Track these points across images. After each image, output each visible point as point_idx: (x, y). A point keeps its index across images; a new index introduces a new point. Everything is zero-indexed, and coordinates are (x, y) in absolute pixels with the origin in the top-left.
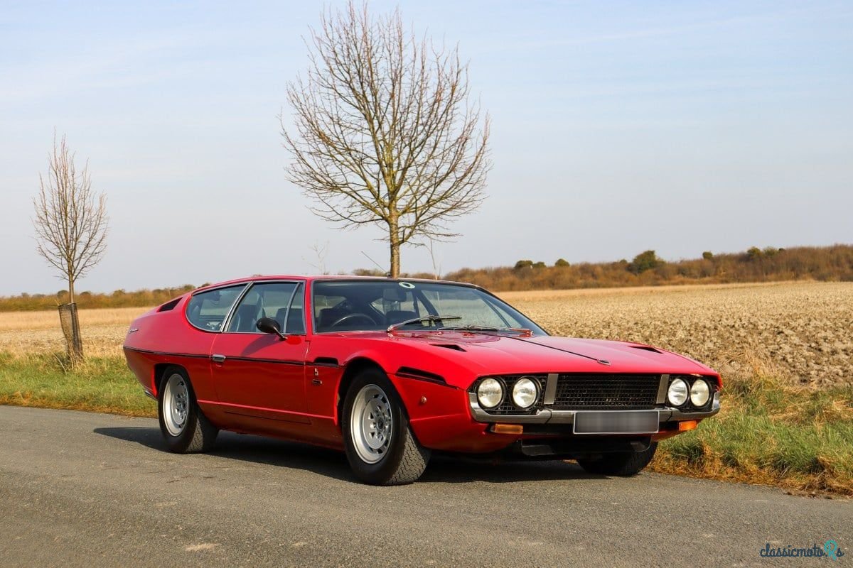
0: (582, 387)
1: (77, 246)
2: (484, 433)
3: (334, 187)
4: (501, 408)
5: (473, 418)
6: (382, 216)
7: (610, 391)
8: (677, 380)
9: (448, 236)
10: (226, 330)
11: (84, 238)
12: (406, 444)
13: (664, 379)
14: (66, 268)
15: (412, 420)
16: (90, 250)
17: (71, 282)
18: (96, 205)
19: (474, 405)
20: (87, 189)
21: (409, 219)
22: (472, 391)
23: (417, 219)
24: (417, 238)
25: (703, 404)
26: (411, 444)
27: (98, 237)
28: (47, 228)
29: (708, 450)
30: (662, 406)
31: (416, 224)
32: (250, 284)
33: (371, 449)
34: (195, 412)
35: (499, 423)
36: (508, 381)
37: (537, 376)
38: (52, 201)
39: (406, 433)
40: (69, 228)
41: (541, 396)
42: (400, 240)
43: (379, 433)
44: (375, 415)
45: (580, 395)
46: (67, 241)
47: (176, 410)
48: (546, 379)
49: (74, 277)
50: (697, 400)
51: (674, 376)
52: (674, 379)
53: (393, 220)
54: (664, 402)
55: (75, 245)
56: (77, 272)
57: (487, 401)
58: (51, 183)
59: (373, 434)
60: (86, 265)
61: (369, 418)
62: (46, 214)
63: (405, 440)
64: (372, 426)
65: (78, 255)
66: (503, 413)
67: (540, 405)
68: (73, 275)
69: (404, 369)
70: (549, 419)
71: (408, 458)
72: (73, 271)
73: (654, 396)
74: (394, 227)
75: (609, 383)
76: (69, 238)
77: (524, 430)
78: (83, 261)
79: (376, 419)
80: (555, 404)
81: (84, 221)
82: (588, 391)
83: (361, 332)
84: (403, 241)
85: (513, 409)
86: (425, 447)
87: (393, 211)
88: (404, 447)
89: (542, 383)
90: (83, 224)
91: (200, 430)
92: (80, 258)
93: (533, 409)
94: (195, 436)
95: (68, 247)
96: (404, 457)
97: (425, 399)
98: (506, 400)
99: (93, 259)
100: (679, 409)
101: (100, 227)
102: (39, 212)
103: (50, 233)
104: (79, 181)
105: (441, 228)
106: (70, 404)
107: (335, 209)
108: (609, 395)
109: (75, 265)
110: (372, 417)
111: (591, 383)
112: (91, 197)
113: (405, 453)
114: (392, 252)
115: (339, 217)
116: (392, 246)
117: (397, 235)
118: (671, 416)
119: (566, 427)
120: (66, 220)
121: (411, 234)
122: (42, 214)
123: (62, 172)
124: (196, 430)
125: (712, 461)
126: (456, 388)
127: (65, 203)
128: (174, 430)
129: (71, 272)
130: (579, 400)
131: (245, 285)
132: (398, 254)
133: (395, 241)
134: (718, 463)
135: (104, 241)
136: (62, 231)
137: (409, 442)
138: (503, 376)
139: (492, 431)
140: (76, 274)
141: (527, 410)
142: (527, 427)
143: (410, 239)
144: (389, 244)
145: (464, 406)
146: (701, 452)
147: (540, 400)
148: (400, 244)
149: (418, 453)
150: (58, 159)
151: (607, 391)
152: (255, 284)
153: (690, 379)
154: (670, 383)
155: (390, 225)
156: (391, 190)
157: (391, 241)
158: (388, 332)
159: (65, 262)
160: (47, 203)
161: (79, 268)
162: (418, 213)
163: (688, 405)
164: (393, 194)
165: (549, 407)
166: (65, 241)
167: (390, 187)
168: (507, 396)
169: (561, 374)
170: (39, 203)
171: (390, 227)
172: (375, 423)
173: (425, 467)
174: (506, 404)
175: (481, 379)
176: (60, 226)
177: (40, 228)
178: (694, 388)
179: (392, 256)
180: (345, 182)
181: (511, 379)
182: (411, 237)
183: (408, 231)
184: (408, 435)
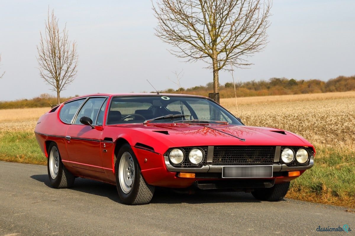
0: (228, 153)
1: (61, 72)
2: (175, 177)
3: (181, 38)
4: (184, 164)
5: (167, 169)
6: (208, 54)
7: (251, 155)
8: (286, 150)
9: (246, 65)
10: (73, 123)
11: (65, 67)
12: (140, 183)
13: (278, 149)
14: (55, 84)
15: (142, 171)
16: (69, 74)
17: (58, 93)
18: (71, 49)
19: (167, 163)
20: (66, 39)
21: (223, 56)
22: (167, 156)
23: (227, 56)
24: (228, 66)
25: (304, 162)
26: (143, 183)
27: (72, 67)
28: (45, 62)
29: (325, 187)
30: (277, 163)
31: (227, 59)
32: (88, 98)
33: (128, 186)
34: (62, 167)
35: (182, 172)
36: (187, 150)
37: (203, 148)
38: (47, 47)
39: (140, 177)
40: (56, 62)
41: (205, 158)
42: (219, 67)
43: (131, 178)
44: (130, 168)
45: (227, 158)
46: (56, 69)
47: (55, 165)
48: (207, 149)
49: (60, 90)
50: (300, 160)
51: (284, 147)
52: (284, 148)
53: (215, 57)
54: (278, 161)
55: (60, 71)
56: (61, 86)
57: (174, 161)
58: (46, 37)
59: (129, 178)
60: (66, 83)
61: (127, 170)
62: (44, 54)
63: (139, 181)
64: (128, 174)
65: (61, 77)
66: (185, 167)
67: (204, 163)
68: (59, 88)
69: (138, 144)
70: (209, 170)
71: (141, 191)
72: (59, 86)
73: (272, 157)
74: (215, 60)
75: (244, 151)
76: (57, 68)
77: (196, 176)
78: (64, 81)
79: (130, 170)
80: (213, 162)
81: (65, 58)
82: (232, 155)
83: (135, 124)
84: (220, 69)
85: (190, 165)
86: (150, 185)
87: (215, 52)
88: (139, 185)
89: (206, 151)
90: (64, 59)
91: (64, 176)
92: (63, 79)
93: (200, 165)
94: (62, 179)
95: (56, 73)
96: (139, 190)
97: (146, 160)
98: (186, 160)
99: (70, 79)
100: (287, 165)
101: (74, 61)
102: (40, 54)
103: (46, 65)
104: (61, 36)
105: (244, 61)
106: (41, 161)
107: (184, 50)
108: (251, 158)
109: (60, 83)
110: (128, 169)
111: (233, 151)
112: (69, 44)
113: (140, 188)
114: (214, 75)
115: (186, 55)
116: (214, 71)
117: (217, 65)
118: (281, 169)
119: (218, 174)
120: (55, 57)
121: (224, 65)
122: (42, 55)
123: (53, 31)
124: (63, 176)
125: (326, 193)
126: (158, 154)
127: (55, 48)
128: (54, 176)
129: (58, 87)
130: (227, 160)
131: (85, 98)
132: (218, 76)
133: (216, 69)
134: (329, 195)
135: (76, 69)
136: (53, 63)
137: (142, 182)
138: (183, 148)
139: (178, 176)
140: (61, 88)
141: (197, 165)
142: (198, 174)
143: (224, 67)
144: (212, 70)
145: (163, 164)
146: (321, 188)
147: (205, 160)
148: (218, 70)
149: (147, 187)
150: (50, 23)
151: (249, 155)
152: (90, 98)
153: (295, 149)
154: (282, 151)
155: (213, 59)
156: (213, 39)
157: (214, 68)
158: (144, 124)
159: (55, 81)
160: (45, 48)
161: (62, 84)
162: (228, 52)
163: (295, 163)
164: (214, 42)
165: (210, 163)
166: (54, 69)
167: (213, 37)
168: (186, 158)
169: (215, 147)
170: (40, 48)
171: (213, 61)
172: (130, 173)
173: (152, 195)
174: (186, 162)
175: (172, 149)
176: (52, 61)
177: (41, 62)
178: (298, 153)
179: (214, 77)
180: (189, 35)
181: (187, 149)
182: (224, 66)
183: (222, 63)
184: (141, 178)
